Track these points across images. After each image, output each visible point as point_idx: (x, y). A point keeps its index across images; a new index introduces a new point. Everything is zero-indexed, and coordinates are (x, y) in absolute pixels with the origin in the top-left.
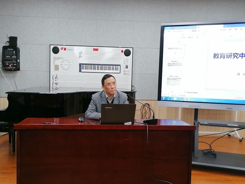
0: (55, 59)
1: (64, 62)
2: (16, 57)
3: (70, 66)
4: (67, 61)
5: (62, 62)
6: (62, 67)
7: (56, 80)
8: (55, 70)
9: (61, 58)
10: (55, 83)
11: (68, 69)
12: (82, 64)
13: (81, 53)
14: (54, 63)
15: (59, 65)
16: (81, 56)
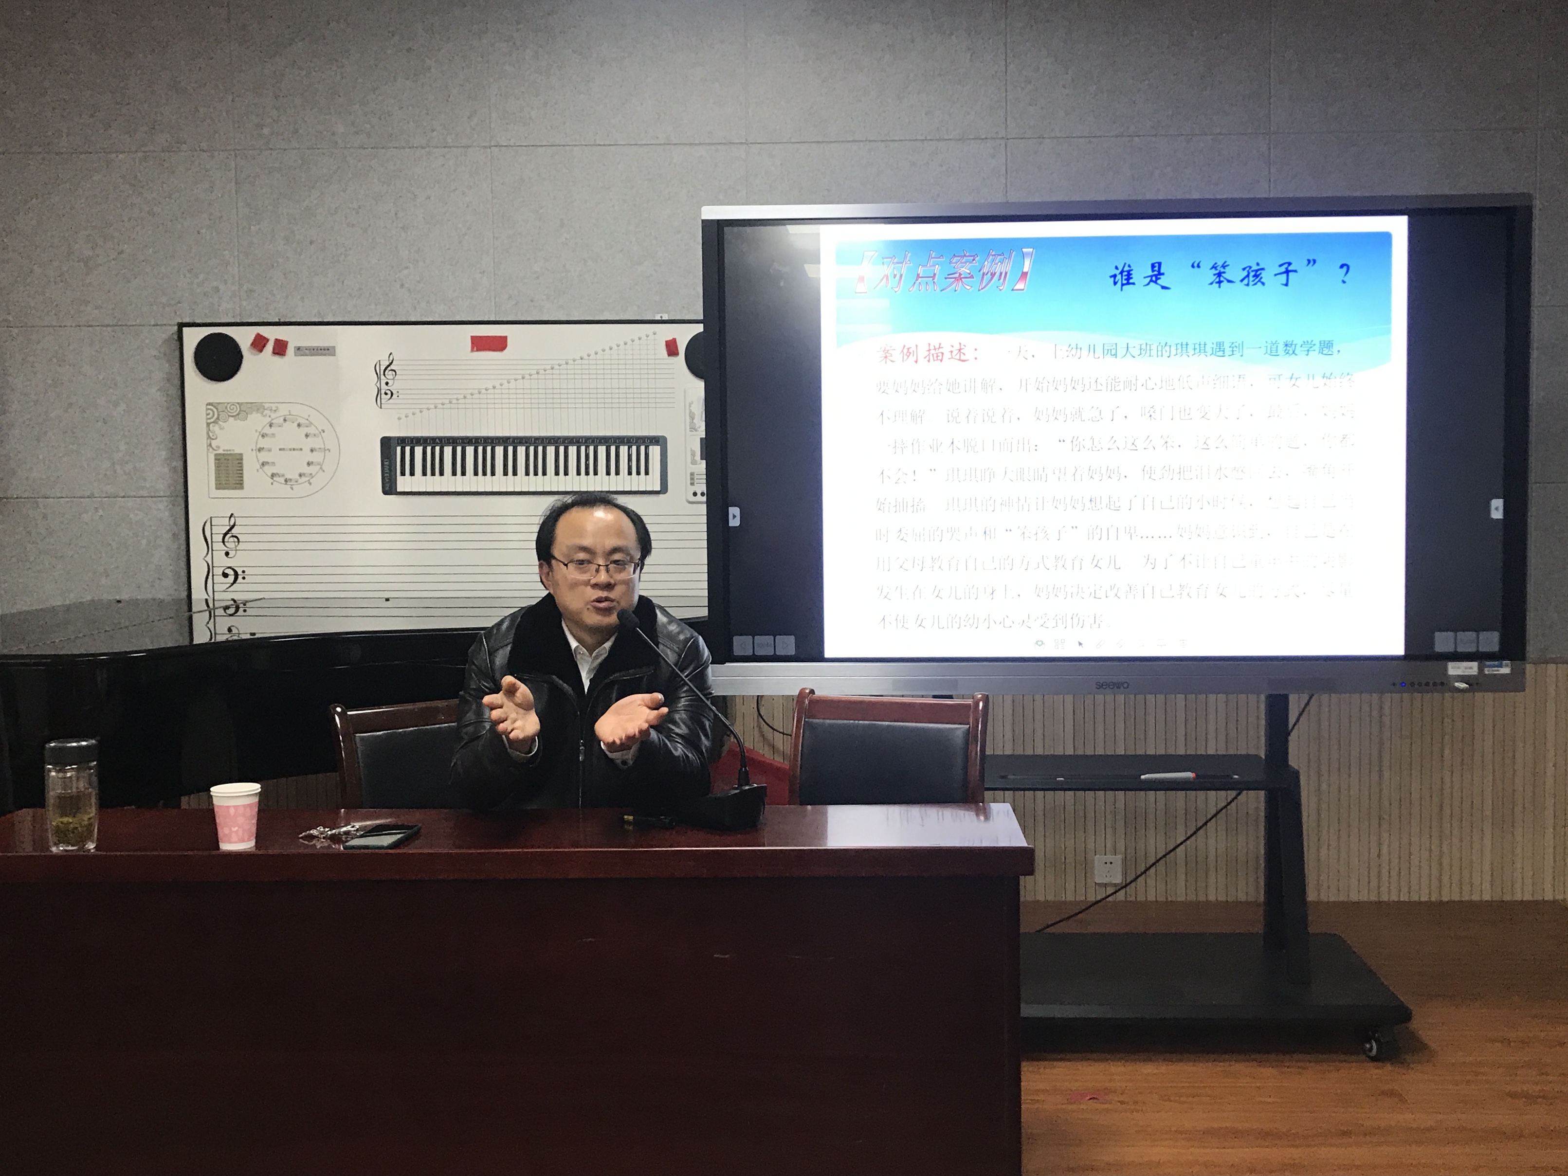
0: (217, 413)
1: (274, 430)
3: (317, 457)
4: (296, 424)
5: (264, 431)
6: (263, 464)
7: (227, 554)
8: (217, 489)
9: (258, 407)
10: (226, 572)
11: (304, 479)
12: (399, 438)
13: (389, 368)
14: (214, 444)
15: (241, 455)
16: (389, 392)
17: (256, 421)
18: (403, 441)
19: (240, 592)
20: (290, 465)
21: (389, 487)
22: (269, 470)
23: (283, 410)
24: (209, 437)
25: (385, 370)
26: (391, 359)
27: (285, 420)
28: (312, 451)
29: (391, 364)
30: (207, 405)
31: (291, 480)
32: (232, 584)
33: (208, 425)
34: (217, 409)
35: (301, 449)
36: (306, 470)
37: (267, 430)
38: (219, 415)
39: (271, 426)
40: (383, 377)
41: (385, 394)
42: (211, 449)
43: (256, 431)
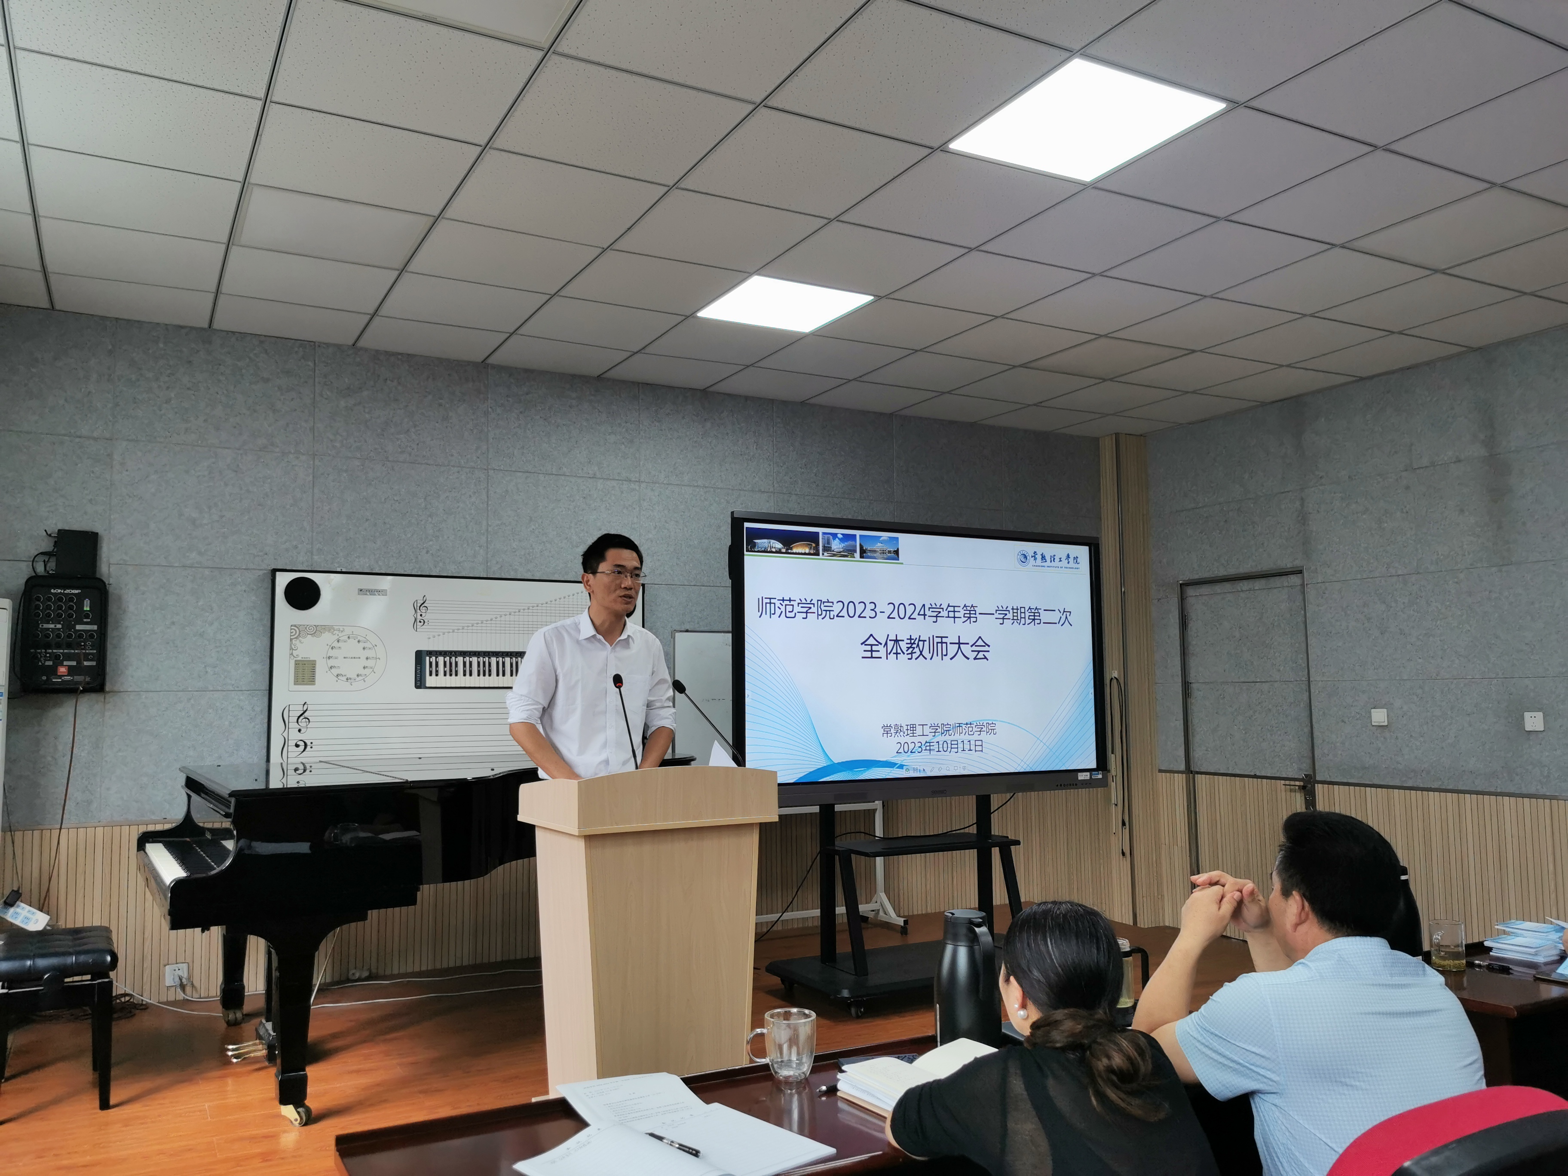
0: (298, 632)
1: (340, 644)
2: (95, 627)
3: (370, 663)
4: (357, 640)
5: (333, 645)
6: (331, 668)
7: (300, 731)
8: (295, 684)
9: (329, 629)
10: (298, 743)
11: (360, 678)
12: (427, 651)
13: (423, 605)
14: (295, 653)
15: (315, 661)
16: (422, 621)
17: (327, 638)
18: (430, 653)
19: (308, 757)
20: (351, 669)
21: (420, 683)
22: (335, 671)
23: (348, 631)
24: (291, 649)
25: (421, 606)
26: (425, 599)
27: (349, 637)
28: (367, 658)
29: (424, 602)
30: (291, 626)
31: (350, 679)
32: (303, 752)
33: (291, 640)
34: (299, 629)
35: (359, 658)
36: (363, 672)
37: (336, 644)
38: (300, 634)
39: (338, 641)
40: (418, 611)
41: (418, 622)
42: (292, 657)
43: (327, 645)
